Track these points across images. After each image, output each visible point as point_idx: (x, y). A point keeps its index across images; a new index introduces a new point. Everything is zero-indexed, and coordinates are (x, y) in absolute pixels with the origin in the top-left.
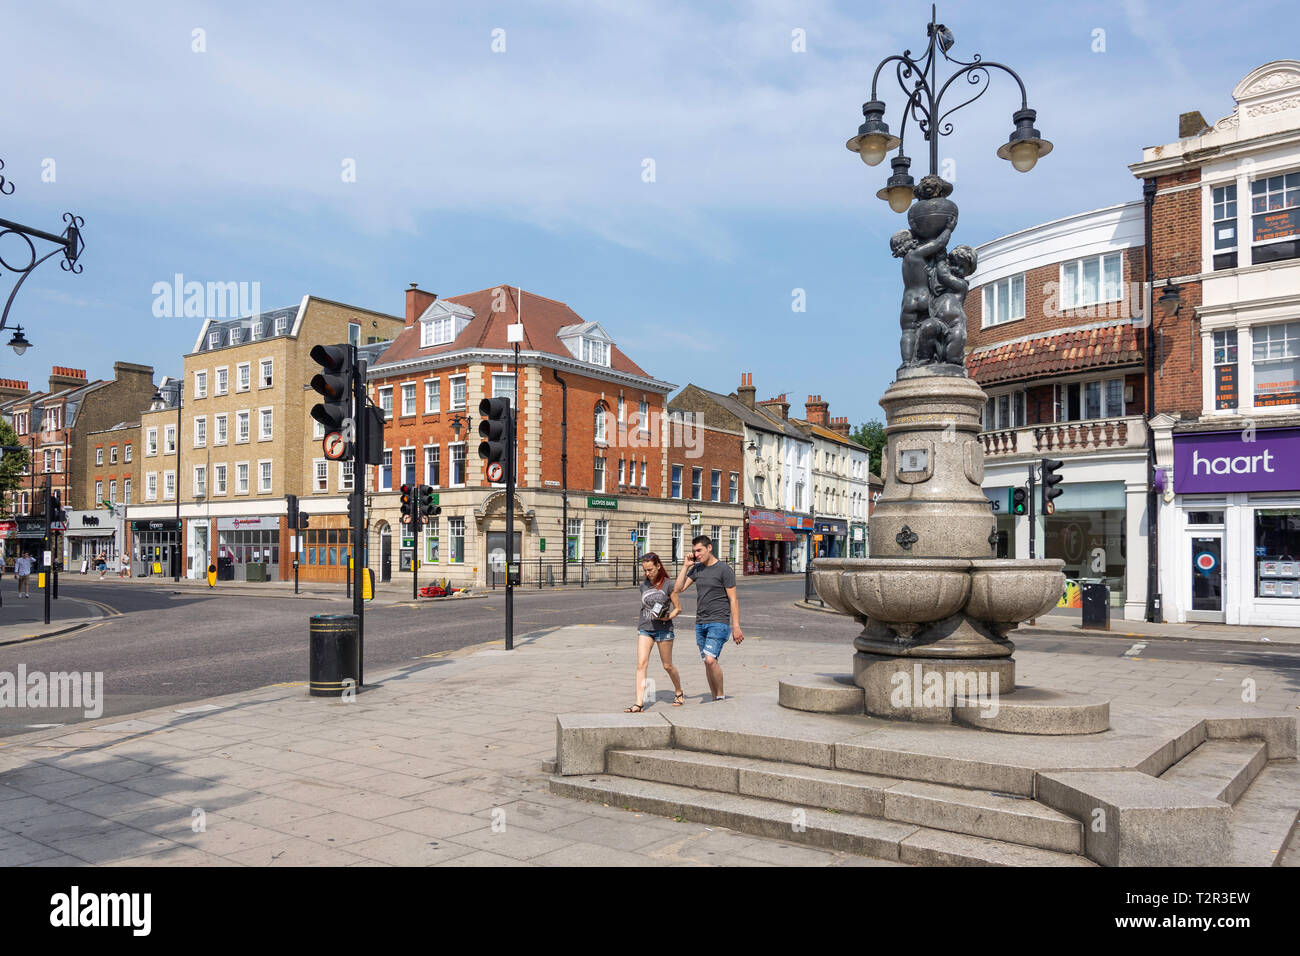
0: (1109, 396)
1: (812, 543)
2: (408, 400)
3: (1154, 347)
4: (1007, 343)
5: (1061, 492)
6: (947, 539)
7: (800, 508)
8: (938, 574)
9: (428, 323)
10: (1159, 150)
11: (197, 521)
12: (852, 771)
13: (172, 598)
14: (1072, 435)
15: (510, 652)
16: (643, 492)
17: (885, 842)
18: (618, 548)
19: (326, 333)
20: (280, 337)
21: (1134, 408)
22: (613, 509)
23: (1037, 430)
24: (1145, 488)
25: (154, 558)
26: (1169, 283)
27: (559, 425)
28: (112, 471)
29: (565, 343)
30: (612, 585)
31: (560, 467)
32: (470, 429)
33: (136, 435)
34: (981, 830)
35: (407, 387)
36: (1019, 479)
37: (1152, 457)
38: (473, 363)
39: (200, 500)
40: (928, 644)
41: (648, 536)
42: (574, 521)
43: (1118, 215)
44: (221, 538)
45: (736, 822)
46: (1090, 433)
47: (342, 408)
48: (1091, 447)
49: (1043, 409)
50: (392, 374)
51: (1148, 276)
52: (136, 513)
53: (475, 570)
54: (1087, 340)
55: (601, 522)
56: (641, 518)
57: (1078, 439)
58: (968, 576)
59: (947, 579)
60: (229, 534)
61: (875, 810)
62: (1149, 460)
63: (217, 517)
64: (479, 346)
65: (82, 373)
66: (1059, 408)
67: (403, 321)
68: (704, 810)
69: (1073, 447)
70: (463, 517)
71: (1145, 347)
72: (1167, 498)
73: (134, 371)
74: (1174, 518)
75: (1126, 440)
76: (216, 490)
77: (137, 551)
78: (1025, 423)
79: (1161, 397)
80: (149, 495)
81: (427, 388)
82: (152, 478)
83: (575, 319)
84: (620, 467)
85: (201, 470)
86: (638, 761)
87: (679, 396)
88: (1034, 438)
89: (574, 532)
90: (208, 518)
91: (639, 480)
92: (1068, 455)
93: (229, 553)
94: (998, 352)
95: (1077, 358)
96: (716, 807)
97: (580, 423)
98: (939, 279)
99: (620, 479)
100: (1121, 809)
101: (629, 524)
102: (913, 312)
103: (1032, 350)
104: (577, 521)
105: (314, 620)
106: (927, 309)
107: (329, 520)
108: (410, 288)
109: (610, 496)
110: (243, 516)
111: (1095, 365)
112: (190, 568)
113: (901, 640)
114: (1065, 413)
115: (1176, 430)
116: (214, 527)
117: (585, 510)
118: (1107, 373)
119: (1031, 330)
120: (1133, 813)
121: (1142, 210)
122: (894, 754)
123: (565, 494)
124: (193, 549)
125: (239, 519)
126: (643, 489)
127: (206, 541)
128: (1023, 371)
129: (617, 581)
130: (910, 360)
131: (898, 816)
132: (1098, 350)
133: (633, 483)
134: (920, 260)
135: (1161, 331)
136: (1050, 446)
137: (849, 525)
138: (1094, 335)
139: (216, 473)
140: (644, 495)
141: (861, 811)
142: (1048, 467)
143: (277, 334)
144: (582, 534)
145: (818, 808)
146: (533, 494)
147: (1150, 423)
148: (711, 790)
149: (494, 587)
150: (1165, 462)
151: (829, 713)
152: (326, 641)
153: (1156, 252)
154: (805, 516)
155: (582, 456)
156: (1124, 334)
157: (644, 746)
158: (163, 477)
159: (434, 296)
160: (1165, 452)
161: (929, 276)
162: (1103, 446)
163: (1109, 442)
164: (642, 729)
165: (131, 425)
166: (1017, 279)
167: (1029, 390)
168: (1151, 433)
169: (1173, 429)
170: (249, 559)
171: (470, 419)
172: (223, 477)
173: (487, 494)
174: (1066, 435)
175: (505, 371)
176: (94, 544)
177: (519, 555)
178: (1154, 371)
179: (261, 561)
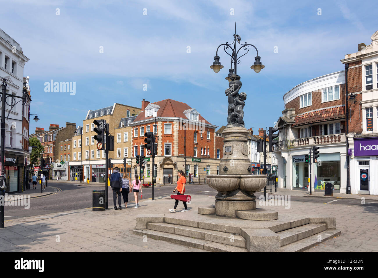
0: (336, 128)
1: (260, 171)
2: (142, 132)
3: (348, 113)
4: (306, 113)
5: (319, 156)
6: (235, 169)
7: (256, 161)
8: (230, 179)
9: (147, 110)
10: (349, 55)
11: (87, 166)
12: (202, 228)
13: (78, 187)
14: (325, 139)
15: (153, 201)
16: (208, 157)
17: (200, 245)
18: (201, 173)
19: (120, 113)
20: (108, 115)
21: (343, 131)
22: (200, 162)
23: (315, 138)
24: (346, 155)
25: (76, 176)
26: (352, 94)
27: (184, 138)
28: (65, 152)
29: (186, 115)
30: (198, 183)
31: (184, 150)
32: (158, 140)
33: (71, 142)
34: (225, 242)
35: (142, 128)
36: (307, 152)
37: (348, 146)
38: (159, 121)
39: (87, 160)
40: (230, 197)
41: (210, 170)
42: (188, 165)
43: (338, 74)
44: (93, 170)
45: (170, 240)
46: (330, 139)
47: (102, 136)
48: (330, 143)
49: (317, 132)
50: (137, 124)
51: (346, 92)
52: (71, 164)
53: (160, 179)
54: (329, 111)
55: (196, 165)
56: (208, 164)
57: (326, 140)
58: (239, 179)
59: (232, 180)
60: (95, 169)
61: (202, 237)
62: (347, 146)
63: (92, 165)
64: (161, 116)
65: (58, 126)
66: (321, 131)
67: (141, 109)
68: (164, 237)
69: (325, 143)
70: (156, 164)
71: (346, 113)
72: (352, 158)
73: (71, 125)
74: (354, 163)
75: (340, 140)
76: (92, 157)
77: (71, 174)
78: (312, 136)
79: (350, 128)
80: (74, 159)
81: (147, 128)
82: (75, 154)
83: (189, 108)
84: (201, 150)
85: (87, 152)
86: (154, 226)
87: (220, 129)
88: (314, 140)
89: (188, 168)
90: (89, 165)
91: (207, 153)
92: (323, 145)
93: (95, 175)
94: (304, 115)
95: (326, 117)
96: (166, 237)
97: (190, 137)
98: (236, 101)
99: (201, 153)
100: (250, 236)
101: (204, 166)
102: (230, 110)
103: (314, 115)
104: (189, 165)
105: (93, 191)
106: (234, 109)
107: (121, 165)
108: (143, 100)
109: (198, 158)
110: (99, 164)
111: (331, 119)
112: (85, 179)
113: (224, 196)
114: (323, 133)
115: (354, 137)
116: (91, 167)
117: (191, 162)
118: (335, 121)
119: (313, 109)
120: (253, 237)
121: (344, 73)
122: (211, 224)
123: (185, 158)
124: (85, 173)
125: (97, 165)
126: (208, 156)
127: (89, 171)
128: (311, 121)
129: (199, 182)
130: (229, 123)
131: (207, 239)
132: (332, 114)
133: (205, 154)
134: (232, 97)
135: (350, 108)
136: (318, 142)
137: (271, 166)
138: (331, 110)
139: (91, 152)
140: (208, 158)
141: (200, 238)
142: (315, 149)
143: (107, 114)
144: (190, 169)
145: (191, 237)
146: (176, 158)
147: (347, 135)
148: (169, 233)
149: (164, 184)
150: (352, 147)
151: (207, 215)
152: (96, 197)
153: (348, 85)
154: (257, 163)
155: (190, 147)
156: (340, 109)
157: (157, 222)
158: (78, 154)
159: (150, 102)
160: (351, 144)
161: (234, 101)
162: (334, 142)
163: (335, 141)
164: (156, 218)
165: (70, 139)
166: (310, 94)
167: (313, 126)
168: (347, 138)
169: (353, 137)
170: (100, 176)
171: (158, 137)
172: (93, 154)
173: (163, 158)
174: (323, 139)
175: (168, 123)
176: (60, 172)
177: (172, 175)
178: (348, 120)
179: (103, 177)
